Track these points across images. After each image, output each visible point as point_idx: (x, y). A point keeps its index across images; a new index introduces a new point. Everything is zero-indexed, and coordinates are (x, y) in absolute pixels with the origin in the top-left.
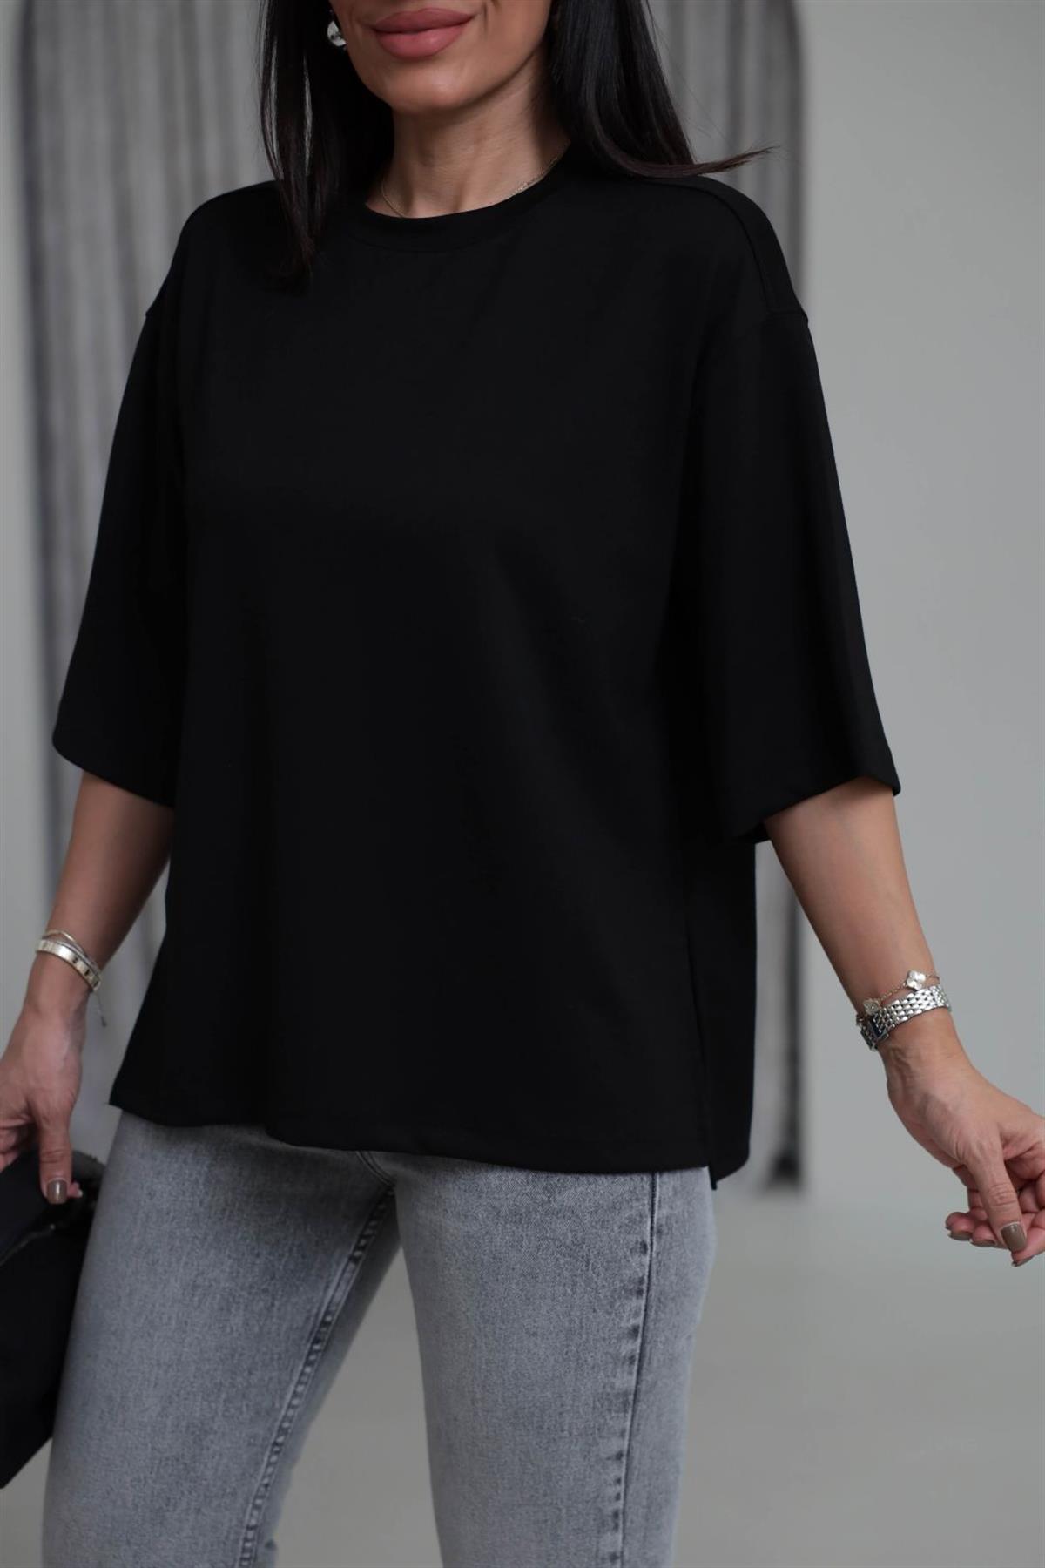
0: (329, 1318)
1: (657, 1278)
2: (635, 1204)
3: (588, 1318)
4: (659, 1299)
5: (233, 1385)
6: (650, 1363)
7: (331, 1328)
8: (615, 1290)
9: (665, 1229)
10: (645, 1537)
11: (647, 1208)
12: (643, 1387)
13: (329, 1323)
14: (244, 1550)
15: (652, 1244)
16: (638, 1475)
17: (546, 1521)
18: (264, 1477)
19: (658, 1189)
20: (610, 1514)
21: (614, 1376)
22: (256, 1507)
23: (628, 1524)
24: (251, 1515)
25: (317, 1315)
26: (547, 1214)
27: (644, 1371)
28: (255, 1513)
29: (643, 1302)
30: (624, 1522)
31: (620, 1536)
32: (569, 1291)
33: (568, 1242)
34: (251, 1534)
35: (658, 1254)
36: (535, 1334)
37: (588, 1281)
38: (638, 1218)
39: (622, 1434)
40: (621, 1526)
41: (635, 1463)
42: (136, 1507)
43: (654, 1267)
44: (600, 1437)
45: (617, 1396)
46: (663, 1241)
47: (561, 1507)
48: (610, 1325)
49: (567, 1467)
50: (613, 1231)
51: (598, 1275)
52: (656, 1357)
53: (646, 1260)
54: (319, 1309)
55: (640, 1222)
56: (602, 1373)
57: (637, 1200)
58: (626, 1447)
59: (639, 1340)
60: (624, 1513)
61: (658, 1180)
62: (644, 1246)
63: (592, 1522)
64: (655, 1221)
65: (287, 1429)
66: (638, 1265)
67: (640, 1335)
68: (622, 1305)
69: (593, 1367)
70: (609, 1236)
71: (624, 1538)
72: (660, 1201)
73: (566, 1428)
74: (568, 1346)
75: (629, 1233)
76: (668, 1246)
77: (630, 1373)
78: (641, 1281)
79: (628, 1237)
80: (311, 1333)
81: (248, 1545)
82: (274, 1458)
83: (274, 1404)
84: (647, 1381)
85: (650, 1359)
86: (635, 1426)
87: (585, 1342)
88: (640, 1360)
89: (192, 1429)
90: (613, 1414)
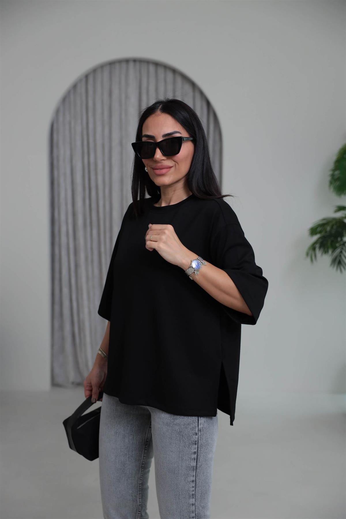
0: (148, 440)
1: (200, 441)
2: (194, 424)
3: (183, 449)
4: (201, 446)
5: (129, 454)
6: (199, 460)
7: (149, 442)
8: (190, 443)
9: (202, 430)
10: (201, 501)
11: (197, 425)
12: (198, 466)
13: (148, 441)
14: (139, 489)
15: (198, 433)
16: (198, 486)
17: (177, 495)
18: (141, 474)
19: (200, 421)
20: (191, 494)
21: (190, 462)
22: (140, 480)
23: (196, 497)
24: (140, 482)
25: (145, 440)
26: (174, 424)
27: (198, 462)
28: (141, 481)
29: (196, 446)
30: (195, 497)
31: (194, 500)
32: (179, 442)
33: (178, 431)
34: (140, 485)
35: (200, 436)
36: (172, 452)
37: (183, 441)
38: (195, 427)
39: (193, 476)
40: (194, 498)
41: (198, 483)
42: (114, 479)
43: (199, 439)
44: (188, 476)
45: (191, 467)
46: (201, 433)
47: (180, 492)
48: (189, 450)
49: (181, 483)
50: (188, 430)
51: (185, 439)
52: (201, 459)
53: (197, 437)
54: (145, 438)
55: (195, 428)
56: (187, 462)
57: (194, 423)
58: (194, 479)
59: (196, 455)
60: (195, 495)
61: (200, 419)
62: (196, 434)
63: (187, 496)
64: (199, 428)
65: (144, 463)
66: (195, 438)
67: (196, 454)
68: (191, 446)
69: (185, 460)
70: (188, 431)
71: (195, 500)
72: (200, 424)
73: (180, 473)
74: (179, 455)
75: (192, 430)
76: (202, 434)
77: (194, 462)
78: (196, 441)
79: (192, 431)
80: (144, 443)
81: (140, 487)
82: (143, 470)
83: (139, 459)
84: (199, 465)
85: (199, 459)
86: (197, 475)
87: (183, 454)
88: (197, 459)
89: (122, 463)
90: (191, 471)
